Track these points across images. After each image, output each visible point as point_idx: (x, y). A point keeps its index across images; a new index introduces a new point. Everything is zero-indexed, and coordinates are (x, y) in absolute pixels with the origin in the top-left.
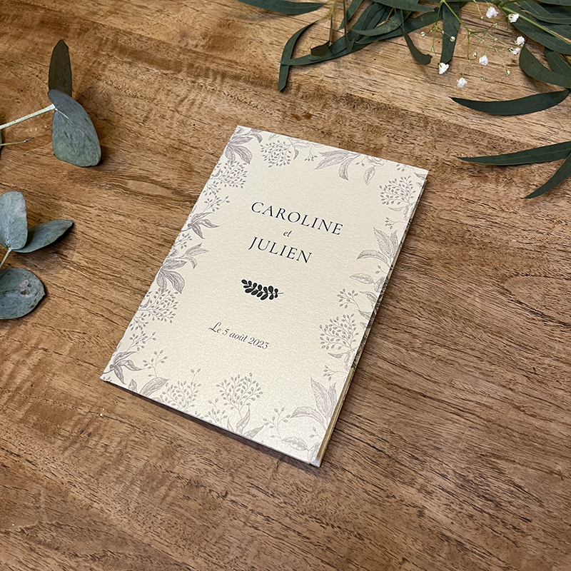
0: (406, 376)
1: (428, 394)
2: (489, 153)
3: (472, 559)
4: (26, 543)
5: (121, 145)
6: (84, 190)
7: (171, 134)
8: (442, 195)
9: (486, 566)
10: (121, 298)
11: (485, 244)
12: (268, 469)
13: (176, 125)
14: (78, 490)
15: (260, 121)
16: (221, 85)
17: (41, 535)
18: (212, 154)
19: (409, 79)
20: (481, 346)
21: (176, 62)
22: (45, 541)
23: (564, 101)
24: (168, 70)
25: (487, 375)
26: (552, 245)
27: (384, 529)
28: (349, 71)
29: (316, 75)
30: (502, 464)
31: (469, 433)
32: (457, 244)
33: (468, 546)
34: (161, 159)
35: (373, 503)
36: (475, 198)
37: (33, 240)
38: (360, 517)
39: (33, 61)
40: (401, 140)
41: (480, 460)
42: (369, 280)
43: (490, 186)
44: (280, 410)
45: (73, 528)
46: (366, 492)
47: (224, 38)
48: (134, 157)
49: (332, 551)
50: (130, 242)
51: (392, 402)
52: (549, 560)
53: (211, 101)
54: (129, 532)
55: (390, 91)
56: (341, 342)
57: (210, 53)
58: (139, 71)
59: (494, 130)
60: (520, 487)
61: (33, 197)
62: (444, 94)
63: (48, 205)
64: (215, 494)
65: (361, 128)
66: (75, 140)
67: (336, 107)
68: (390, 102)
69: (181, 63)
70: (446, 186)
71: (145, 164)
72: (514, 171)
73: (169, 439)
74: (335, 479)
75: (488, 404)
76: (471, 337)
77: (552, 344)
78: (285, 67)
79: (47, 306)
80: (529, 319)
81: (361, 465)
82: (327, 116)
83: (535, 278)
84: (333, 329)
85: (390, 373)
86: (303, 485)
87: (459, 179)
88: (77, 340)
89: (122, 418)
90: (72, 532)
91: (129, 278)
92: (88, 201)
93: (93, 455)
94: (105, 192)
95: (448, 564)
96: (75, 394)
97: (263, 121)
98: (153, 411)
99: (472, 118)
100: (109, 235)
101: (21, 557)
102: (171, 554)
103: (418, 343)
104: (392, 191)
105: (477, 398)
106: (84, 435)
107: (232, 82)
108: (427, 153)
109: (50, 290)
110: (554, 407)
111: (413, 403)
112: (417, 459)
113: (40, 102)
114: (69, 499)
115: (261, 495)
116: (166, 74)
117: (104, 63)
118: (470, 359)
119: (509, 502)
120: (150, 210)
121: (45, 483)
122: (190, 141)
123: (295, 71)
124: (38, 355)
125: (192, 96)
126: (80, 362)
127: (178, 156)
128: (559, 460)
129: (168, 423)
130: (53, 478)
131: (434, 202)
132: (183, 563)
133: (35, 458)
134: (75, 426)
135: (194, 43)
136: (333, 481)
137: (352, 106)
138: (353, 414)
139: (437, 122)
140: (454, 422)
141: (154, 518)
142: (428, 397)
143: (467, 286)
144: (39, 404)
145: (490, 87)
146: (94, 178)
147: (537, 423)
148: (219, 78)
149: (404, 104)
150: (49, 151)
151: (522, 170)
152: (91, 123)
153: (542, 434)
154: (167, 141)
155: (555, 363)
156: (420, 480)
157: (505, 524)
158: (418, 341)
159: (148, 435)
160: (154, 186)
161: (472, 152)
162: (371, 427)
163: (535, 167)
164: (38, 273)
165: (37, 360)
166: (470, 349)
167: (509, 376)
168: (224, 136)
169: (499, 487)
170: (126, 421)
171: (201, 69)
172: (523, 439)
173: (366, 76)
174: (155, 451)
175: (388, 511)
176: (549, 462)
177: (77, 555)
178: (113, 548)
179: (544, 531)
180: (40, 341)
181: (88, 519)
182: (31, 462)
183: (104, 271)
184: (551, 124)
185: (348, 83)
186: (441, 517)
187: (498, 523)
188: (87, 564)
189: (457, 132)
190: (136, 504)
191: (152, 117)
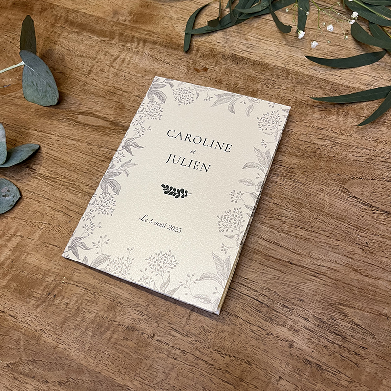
0: (278, 250)
1: (294, 263)
2: (332, 95)
3: (327, 376)
4: (11, 373)
5: (73, 90)
6: (47, 122)
7: (108, 83)
8: (300, 124)
9: (337, 381)
10: (75, 199)
11: (330, 157)
12: (183, 317)
13: (111, 76)
14: (47, 335)
15: (172, 73)
16: (143, 48)
17: (21, 368)
18: (138, 96)
19: (275, 44)
20: (330, 229)
21: (111, 32)
22: (25, 372)
23: (382, 58)
24: (105, 37)
25: (334, 248)
26: (377, 158)
27: (266, 357)
28: (233, 38)
29: (210, 41)
30: (346, 310)
31: (323, 289)
32: (311, 158)
33: (324, 367)
34: (101, 100)
35: (257, 339)
36: (323, 126)
37: (11, 158)
38: (248, 349)
39: (8, 31)
40: (271, 86)
41: (331, 308)
42: (251, 183)
43: (333, 118)
44: (191, 275)
45: (45, 363)
46: (252, 331)
47: (144, 15)
48: (82, 99)
49: (230, 374)
50: (81, 159)
51: (269, 268)
52: (380, 375)
53: (136, 59)
54: (85, 364)
55: (262, 52)
56: (233, 227)
57: (135, 26)
58: (84, 38)
59: (335, 79)
60: (359, 325)
61: (10, 128)
62: (300, 54)
63: (21, 134)
64: (146, 336)
65: (243, 77)
66: (39, 87)
67: (225, 63)
68: (263, 59)
69: (114, 32)
70: (303, 118)
71: (90, 104)
72: (349, 107)
73: (112, 298)
74: (230, 323)
75: (336, 268)
76: (323, 222)
77: (378, 226)
78: (188, 35)
79: (22, 204)
80: (362, 209)
81: (248, 312)
82: (218, 69)
83: (366, 181)
84: (227, 218)
85: (267, 248)
86: (208, 328)
87: (312, 113)
88: (44, 229)
89: (78, 284)
90: (44, 365)
91: (81, 185)
92: (50, 131)
93: (58, 310)
94: (62, 123)
95: (311, 380)
96: (44, 267)
97: (173, 73)
98: (100, 278)
99: (320, 70)
100: (65, 154)
101: (8, 384)
102: (116, 379)
103: (286, 227)
104: (266, 121)
105: (328, 265)
106: (51, 296)
107: (150, 46)
108: (289, 95)
109: (24, 194)
110: (381, 270)
111: (283, 269)
112: (287, 308)
113: (13, 60)
114: (41, 342)
115: (179, 336)
116: (104, 41)
117: (59, 32)
118: (323, 237)
119: (352, 336)
120: (94, 136)
121: (23, 331)
122: (122, 87)
123: (195, 38)
124: (16, 240)
125: (122, 56)
126: (47, 245)
127: (114, 98)
128: (385, 306)
129: (111, 286)
130: (29, 327)
131: (295, 129)
132: (124, 385)
133: (16, 314)
134: (44, 290)
135: (123, 18)
136: (229, 324)
137: (236, 62)
138: (242, 277)
139: (296, 73)
140: (312, 281)
141: (102, 354)
142: (294, 265)
143: (319, 187)
144: (18, 275)
145: (331, 49)
146: (54, 114)
147: (370, 281)
148: (141, 43)
149: (272, 61)
150: (20, 95)
151: (354, 106)
152: (51, 74)
153: (373, 289)
154: (106, 88)
155: (381, 239)
156: (290, 322)
157: (349, 351)
158: (286, 225)
159: (97, 295)
160: (97, 119)
161: (320, 94)
162: (255, 286)
163: (364, 104)
164: (15, 182)
165: (16, 244)
166: (323, 231)
167: (350, 248)
168: (146, 84)
169: (344, 326)
170: (81, 286)
171: (129, 37)
172: (360, 292)
173: (245, 42)
174: (102, 306)
175: (268, 344)
176: (378, 308)
177: (48, 382)
178: (74, 376)
179: (376, 355)
180: (17, 230)
181: (55, 356)
182: (12, 316)
183: (63, 180)
184: (374, 74)
185: (233, 46)
186: (305, 347)
187: (345, 351)
188: (55, 388)
189: (309, 80)
190: (90, 345)
191: (94, 71)
